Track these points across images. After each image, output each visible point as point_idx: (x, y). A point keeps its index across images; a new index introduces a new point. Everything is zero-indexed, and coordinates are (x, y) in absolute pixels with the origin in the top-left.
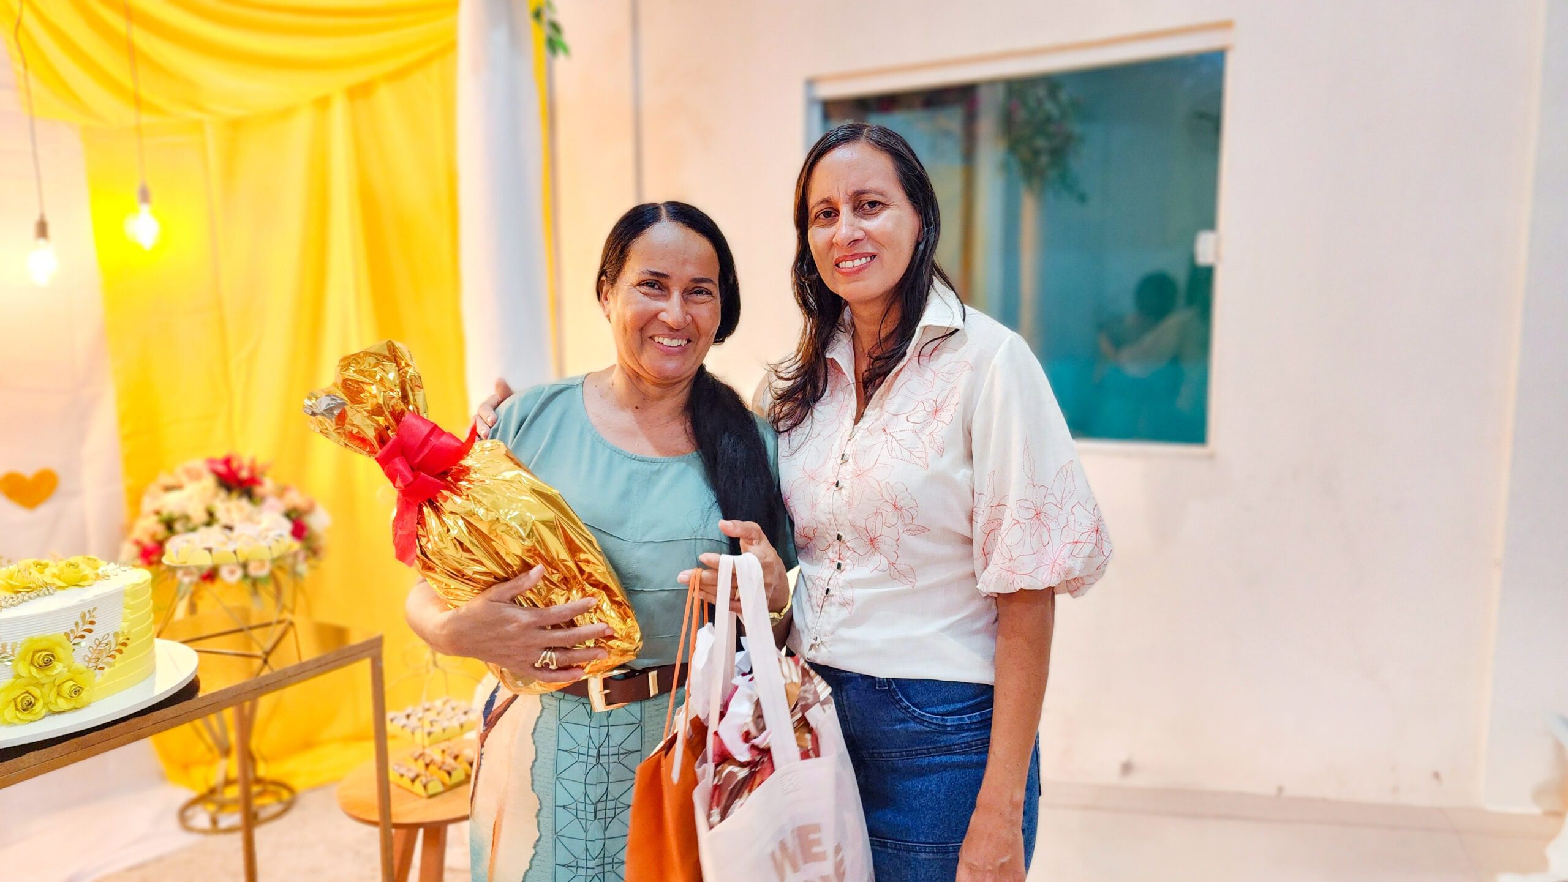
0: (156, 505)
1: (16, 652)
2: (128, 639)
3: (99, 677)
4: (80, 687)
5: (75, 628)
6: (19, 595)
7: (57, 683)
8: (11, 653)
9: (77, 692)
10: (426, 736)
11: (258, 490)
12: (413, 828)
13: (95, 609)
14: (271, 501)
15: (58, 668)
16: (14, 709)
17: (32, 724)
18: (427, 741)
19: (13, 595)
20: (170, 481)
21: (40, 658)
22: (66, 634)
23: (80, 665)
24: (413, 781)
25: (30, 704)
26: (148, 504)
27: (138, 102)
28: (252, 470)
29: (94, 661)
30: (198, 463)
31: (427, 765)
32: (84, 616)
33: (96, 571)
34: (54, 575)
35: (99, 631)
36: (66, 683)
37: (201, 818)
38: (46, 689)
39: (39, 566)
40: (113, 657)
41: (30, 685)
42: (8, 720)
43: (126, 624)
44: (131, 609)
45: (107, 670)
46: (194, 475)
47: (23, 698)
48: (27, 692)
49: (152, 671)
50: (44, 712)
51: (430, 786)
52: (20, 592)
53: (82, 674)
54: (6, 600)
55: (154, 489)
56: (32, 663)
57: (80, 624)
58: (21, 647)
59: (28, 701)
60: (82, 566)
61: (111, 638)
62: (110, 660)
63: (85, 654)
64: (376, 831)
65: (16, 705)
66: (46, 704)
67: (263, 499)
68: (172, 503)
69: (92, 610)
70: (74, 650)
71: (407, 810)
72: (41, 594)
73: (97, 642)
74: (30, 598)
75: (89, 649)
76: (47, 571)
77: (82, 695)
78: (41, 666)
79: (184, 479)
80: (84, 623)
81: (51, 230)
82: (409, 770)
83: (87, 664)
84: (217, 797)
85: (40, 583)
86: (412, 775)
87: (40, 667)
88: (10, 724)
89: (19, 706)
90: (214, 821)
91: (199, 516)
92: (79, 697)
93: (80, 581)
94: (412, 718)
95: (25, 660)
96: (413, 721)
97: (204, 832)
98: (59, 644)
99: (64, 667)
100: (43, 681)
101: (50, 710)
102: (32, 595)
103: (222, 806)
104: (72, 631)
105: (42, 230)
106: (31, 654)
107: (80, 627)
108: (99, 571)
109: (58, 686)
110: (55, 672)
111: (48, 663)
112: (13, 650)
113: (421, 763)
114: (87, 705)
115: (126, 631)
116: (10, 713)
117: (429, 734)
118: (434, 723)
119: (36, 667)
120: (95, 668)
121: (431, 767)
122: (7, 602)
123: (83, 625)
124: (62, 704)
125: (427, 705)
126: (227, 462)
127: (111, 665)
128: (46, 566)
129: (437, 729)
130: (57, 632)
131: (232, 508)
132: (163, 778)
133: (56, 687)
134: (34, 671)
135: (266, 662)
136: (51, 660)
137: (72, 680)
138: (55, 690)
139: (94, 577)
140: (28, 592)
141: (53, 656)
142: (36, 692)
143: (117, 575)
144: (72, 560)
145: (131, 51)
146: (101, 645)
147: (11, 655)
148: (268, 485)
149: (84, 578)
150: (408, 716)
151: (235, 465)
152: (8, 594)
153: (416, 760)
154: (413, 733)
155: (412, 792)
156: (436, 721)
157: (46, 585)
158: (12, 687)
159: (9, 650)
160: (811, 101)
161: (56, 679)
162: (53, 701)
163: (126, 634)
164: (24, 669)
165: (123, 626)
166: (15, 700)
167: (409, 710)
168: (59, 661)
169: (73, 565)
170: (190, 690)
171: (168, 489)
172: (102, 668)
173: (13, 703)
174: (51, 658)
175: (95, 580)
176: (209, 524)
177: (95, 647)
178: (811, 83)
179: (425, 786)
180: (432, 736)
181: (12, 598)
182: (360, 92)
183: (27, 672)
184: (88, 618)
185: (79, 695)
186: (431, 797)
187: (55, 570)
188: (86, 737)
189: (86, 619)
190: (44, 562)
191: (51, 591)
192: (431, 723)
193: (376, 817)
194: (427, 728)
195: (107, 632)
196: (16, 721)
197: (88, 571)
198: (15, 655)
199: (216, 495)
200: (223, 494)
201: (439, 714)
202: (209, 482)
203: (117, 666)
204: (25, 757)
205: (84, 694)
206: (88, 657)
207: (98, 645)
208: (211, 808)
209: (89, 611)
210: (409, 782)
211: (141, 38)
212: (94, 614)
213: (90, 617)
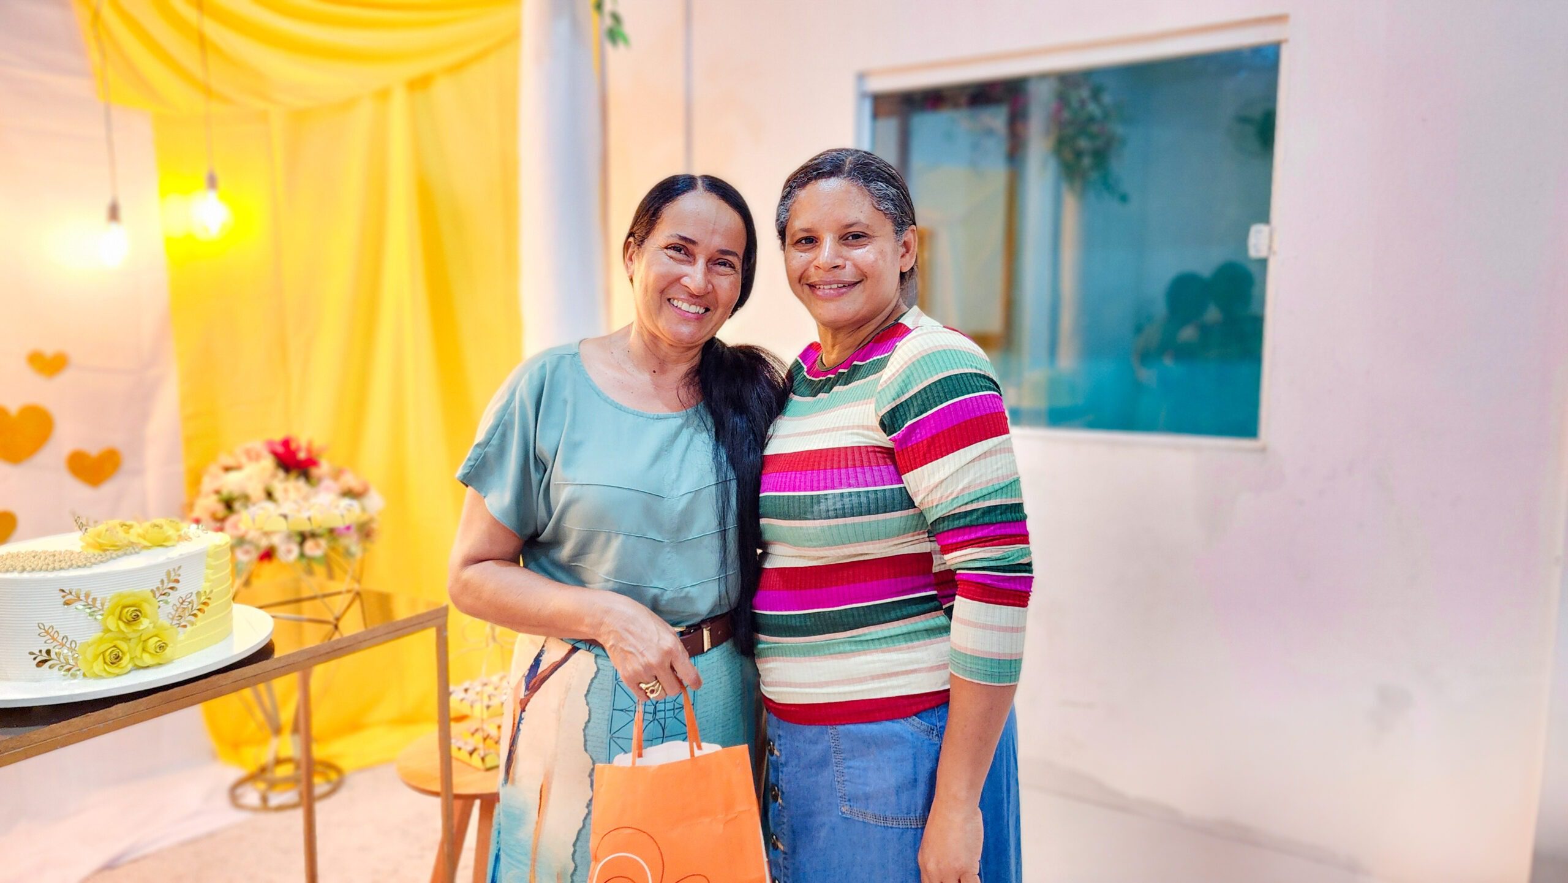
0: (216, 485)
1: (105, 607)
2: (209, 599)
3: (182, 635)
4: (163, 643)
5: (160, 586)
6: (107, 553)
7: (143, 638)
8: (101, 608)
9: (162, 647)
10: (485, 709)
11: (314, 471)
12: (469, 799)
13: (180, 567)
14: (327, 482)
15: (145, 623)
16: (102, 661)
17: (119, 678)
18: (485, 714)
19: (101, 553)
20: (229, 461)
21: (128, 613)
22: (152, 591)
23: (165, 622)
24: (471, 754)
25: (118, 658)
26: (208, 484)
27: (208, 92)
28: (309, 450)
29: (177, 618)
30: (258, 444)
31: (485, 739)
32: (168, 574)
33: (179, 533)
34: (139, 535)
35: (183, 590)
36: (153, 639)
37: (251, 796)
38: (133, 643)
39: (124, 527)
40: (195, 615)
41: (118, 639)
42: (96, 672)
43: (208, 584)
44: (212, 569)
45: (189, 628)
46: (253, 456)
47: (111, 652)
48: (114, 646)
49: (229, 633)
50: (130, 666)
51: (487, 759)
52: (108, 550)
53: (166, 630)
54: (96, 557)
55: (215, 469)
56: (120, 618)
57: (166, 581)
58: (109, 602)
59: (116, 655)
60: (166, 527)
61: (194, 597)
62: (192, 618)
63: (168, 612)
64: (437, 802)
65: (104, 659)
66: (132, 659)
67: (319, 480)
68: (232, 483)
69: (176, 569)
70: (159, 607)
71: (467, 782)
72: (128, 552)
73: (181, 600)
74: (118, 556)
75: (173, 606)
76: (132, 531)
77: (166, 651)
78: (129, 621)
79: (243, 460)
80: (169, 581)
82: (466, 743)
83: (170, 622)
84: (268, 775)
85: (126, 542)
86: (470, 748)
87: (128, 623)
88: (98, 677)
89: (108, 660)
90: (264, 799)
91: (258, 496)
92: (164, 653)
93: (164, 542)
94: (470, 692)
95: (113, 614)
96: (471, 695)
97: (254, 809)
98: (146, 601)
99: (150, 623)
100: (130, 636)
101: (136, 665)
102: (120, 553)
103: (272, 785)
104: (158, 588)
105: (114, 213)
106: (119, 609)
107: (165, 584)
108: (182, 533)
109: (144, 641)
110: (142, 627)
111: (136, 618)
112: (103, 605)
113: (479, 737)
114: (170, 661)
115: (208, 592)
116: (98, 666)
117: (488, 707)
118: (492, 697)
119: (124, 622)
120: (178, 625)
121: (488, 741)
122: (96, 559)
123: (168, 583)
124: (147, 659)
125: (485, 680)
126: (286, 443)
127: (192, 624)
128: (130, 527)
129: (495, 702)
130: (144, 589)
131: (290, 488)
132: (214, 756)
133: (141, 643)
134: (122, 625)
135: (336, 627)
136: (138, 616)
137: (156, 636)
138: (140, 646)
139: (177, 538)
140: (115, 550)
141: (140, 612)
142: (124, 646)
143: (199, 537)
144: (158, 521)
145: (202, 41)
146: (184, 603)
147: (100, 610)
148: (324, 468)
149: (168, 539)
150: (466, 690)
151: (293, 446)
152: (97, 552)
153: (473, 734)
154: (472, 706)
155: (469, 765)
156: (494, 696)
157: (132, 544)
158: (101, 640)
159: (98, 604)
160: (863, 95)
161: (141, 635)
162: (139, 656)
163: (207, 593)
164: (112, 623)
165: (205, 586)
166: (103, 653)
167: (466, 685)
168: (145, 617)
169: (157, 526)
170: (265, 653)
171: (227, 469)
172: (185, 626)
173: (101, 656)
174: (139, 614)
175: (178, 541)
177: (178, 605)
178: (861, 77)
179: (483, 759)
180: (491, 709)
181: (101, 555)
182: (420, 84)
183: (116, 626)
184: (173, 577)
185: (164, 651)
186: (488, 769)
187: (140, 531)
188: (170, 691)
189: (171, 578)
190: (128, 523)
191: (137, 550)
192: (490, 697)
193: (437, 788)
194: (486, 701)
195: (190, 591)
196: (104, 674)
197: (171, 532)
198: (104, 610)
199: (274, 476)
200: (281, 474)
201: (496, 689)
202: (268, 462)
203: (199, 624)
204: (113, 709)
205: (168, 651)
206: (172, 615)
207: (182, 603)
208: (262, 786)
209: (174, 570)
210: (468, 755)
211: (212, 29)
212: (178, 572)
213: (175, 575)
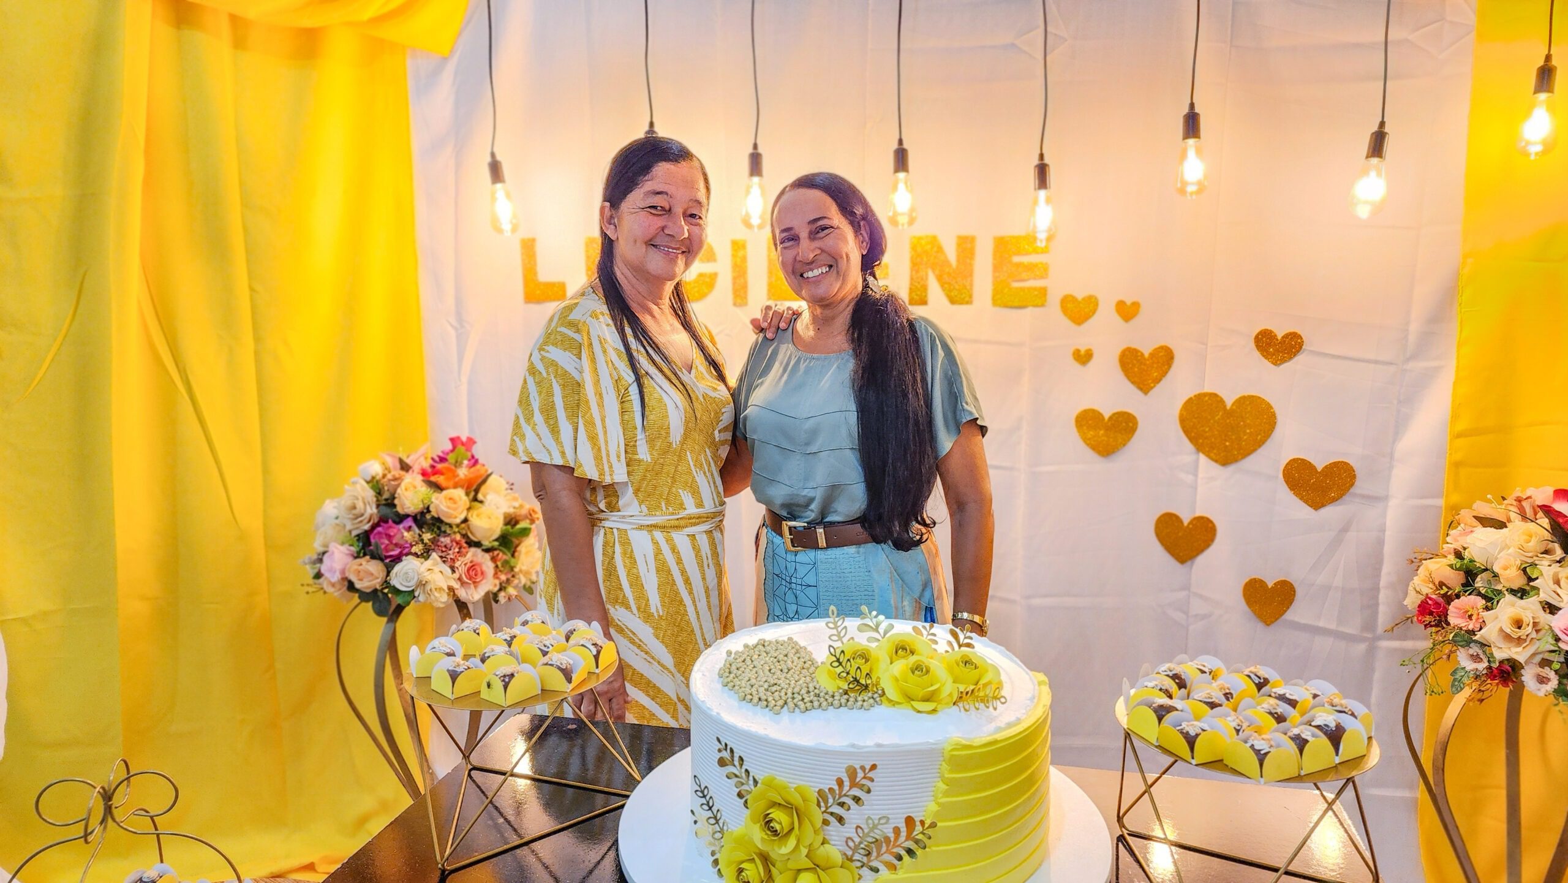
0: (1462, 543)
2: (930, 836)
5: (835, 788)
13: (874, 767)
20: (1493, 511)
23: (833, 852)
26: (1452, 540)
29: (862, 852)
32: (852, 773)
35: (876, 807)
40: (900, 858)
43: (933, 807)
44: (948, 785)
45: (882, 875)
46: (1526, 513)
55: (1471, 517)
57: (847, 784)
62: (892, 861)
63: (848, 835)
69: (868, 767)
70: (827, 823)
73: (872, 823)
75: (858, 828)
79: (1511, 513)
80: (854, 784)
81: (1389, 145)
83: (847, 855)
91: (1511, 577)
104: (830, 791)
105: (1377, 145)
107: (845, 788)
115: (928, 823)
120: (862, 864)
123: (850, 788)
127: (893, 868)
146: (877, 831)
161: (789, 859)
163: (926, 826)
165: (927, 810)
171: (1486, 522)
172: (877, 869)
176: (1521, 593)
177: (867, 830)
189: (857, 781)
203: (901, 874)
206: (854, 842)
207: (872, 830)
209: (863, 768)
212: (870, 775)
213: (864, 778)
